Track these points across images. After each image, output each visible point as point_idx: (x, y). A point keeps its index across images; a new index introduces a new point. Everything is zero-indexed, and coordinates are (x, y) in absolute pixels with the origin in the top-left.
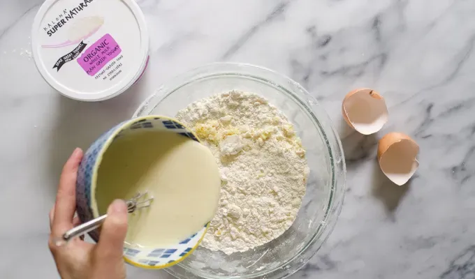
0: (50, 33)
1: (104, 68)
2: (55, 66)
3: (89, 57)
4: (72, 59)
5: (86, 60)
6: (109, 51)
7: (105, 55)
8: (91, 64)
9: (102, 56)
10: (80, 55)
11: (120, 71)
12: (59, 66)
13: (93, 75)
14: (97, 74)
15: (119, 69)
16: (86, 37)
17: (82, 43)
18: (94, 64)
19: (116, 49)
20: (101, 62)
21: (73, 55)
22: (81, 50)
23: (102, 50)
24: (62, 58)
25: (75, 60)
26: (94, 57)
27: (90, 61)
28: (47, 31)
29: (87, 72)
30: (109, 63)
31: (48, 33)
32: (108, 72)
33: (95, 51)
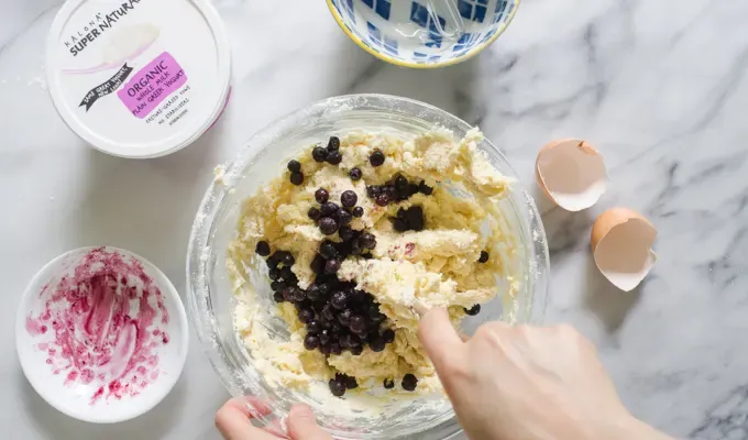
0: (74, 51)
1: (161, 105)
2: (83, 103)
3: (136, 88)
4: (110, 92)
5: (132, 93)
6: (168, 79)
7: (161, 85)
8: (139, 99)
9: (156, 87)
10: (122, 86)
11: (186, 111)
12: (88, 103)
13: (142, 117)
14: (148, 117)
15: (183, 109)
16: (132, 57)
17: (125, 66)
18: (145, 100)
19: (180, 75)
20: (156, 96)
21: (110, 85)
22: (123, 78)
23: (158, 77)
24: (94, 90)
25: (115, 93)
26: (144, 89)
27: (138, 94)
28: (70, 47)
29: (133, 112)
30: (169, 98)
31: (72, 51)
32: (166, 112)
33: (145, 79)
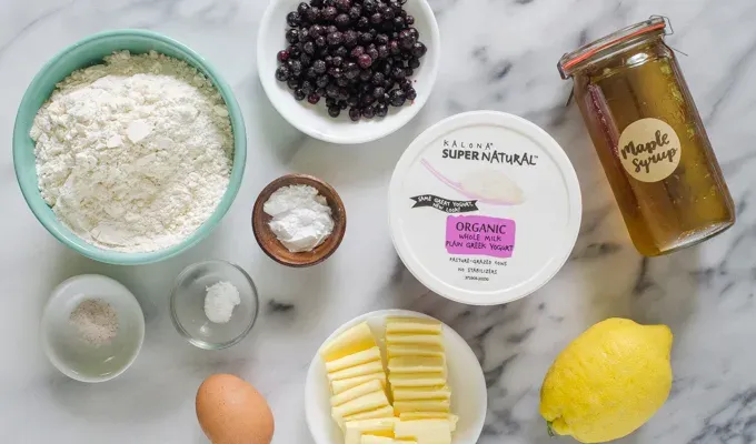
0: (446, 154)
1: (472, 257)
2: (416, 198)
3: (466, 226)
4: (444, 210)
5: (460, 227)
6: (497, 243)
7: (487, 243)
8: (461, 237)
9: (482, 240)
10: (456, 215)
11: (487, 279)
12: (421, 202)
13: (450, 252)
14: (456, 256)
15: (487, 275)
16: (485, 201)
17: (474, 202)
18: (465, 241)
19: (507, 249)
20: (476, 246)
21: (449, 206)
22: (463, 209)
23: (490, 234)
24: (433, 197)
25: (445, 215)
26: (472, 233)
27: (463, 232)
28: (446, 147)
29: (447, 242)
30: (484, 257)
31: (444, 151)
32: (472, 265)
33: (480, 226)
